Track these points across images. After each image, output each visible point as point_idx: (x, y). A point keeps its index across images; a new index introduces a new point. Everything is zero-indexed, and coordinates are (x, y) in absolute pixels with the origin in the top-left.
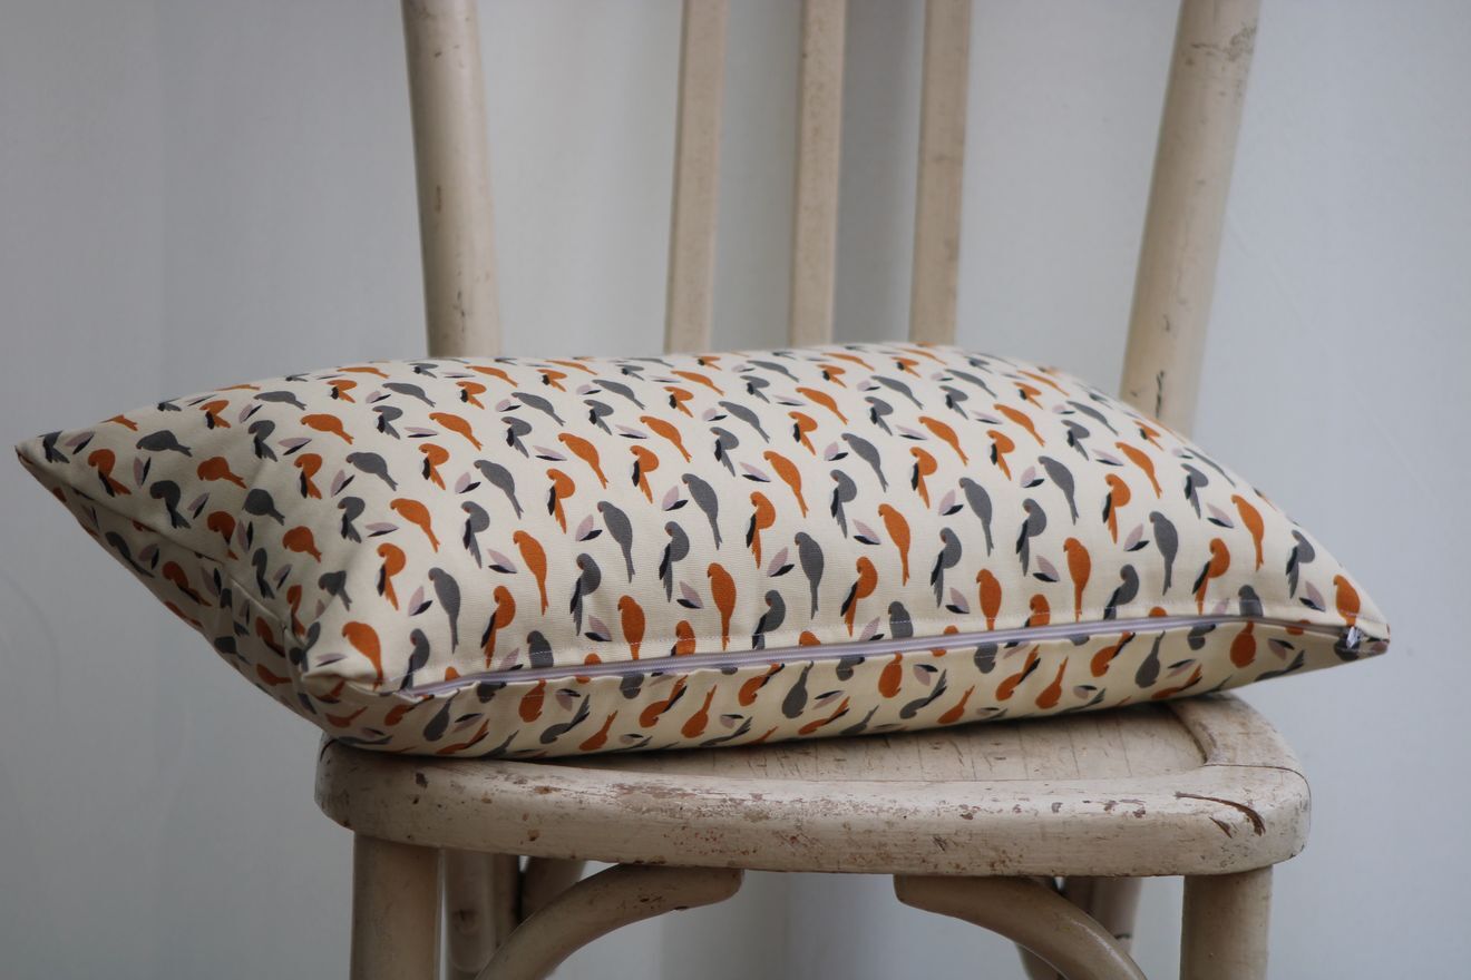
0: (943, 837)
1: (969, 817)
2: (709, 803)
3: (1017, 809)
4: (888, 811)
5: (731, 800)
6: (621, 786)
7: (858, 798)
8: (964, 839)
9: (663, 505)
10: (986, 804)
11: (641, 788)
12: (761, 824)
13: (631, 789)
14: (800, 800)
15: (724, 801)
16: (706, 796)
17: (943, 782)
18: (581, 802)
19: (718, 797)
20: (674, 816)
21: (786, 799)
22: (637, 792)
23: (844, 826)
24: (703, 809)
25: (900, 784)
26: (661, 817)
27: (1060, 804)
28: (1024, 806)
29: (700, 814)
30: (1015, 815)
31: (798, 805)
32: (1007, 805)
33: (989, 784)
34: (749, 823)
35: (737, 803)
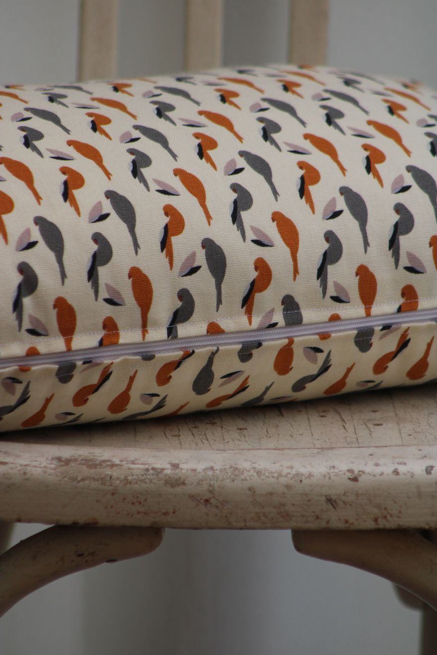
0: (334, 497)
1: (355, 479)
2: (135, 472)
3: (396, 472)
4: (286, 476)
5: (153, 469)
6: (59, 459)
7: (262, 465)
8: (351, 498)
9: (90, 219)
10: (369, 468)
11: (76, 460)
12: (178, 489)
13: (68, 462)
14: (212, 468)
15: (147, 470)
16: (132, 466)
17: (332, 449)
18: (25, 474)
19: (142, 467)
20: (104, 484)
21: (200, 467)
22: (72, 464)
23: (250, 489)
24: (130, 478)
25: (295, 452)
26: (94, 485)
27: (432, 467)
28: (402, 469)
29: (127, 482)
30: (394, 477)
31: (210, 473)
32: (387, 469)
33: (371, 451)
34: (169, 489)
35: (158, 472)
